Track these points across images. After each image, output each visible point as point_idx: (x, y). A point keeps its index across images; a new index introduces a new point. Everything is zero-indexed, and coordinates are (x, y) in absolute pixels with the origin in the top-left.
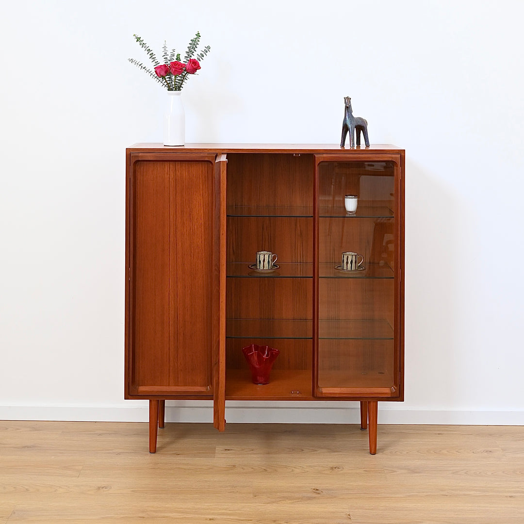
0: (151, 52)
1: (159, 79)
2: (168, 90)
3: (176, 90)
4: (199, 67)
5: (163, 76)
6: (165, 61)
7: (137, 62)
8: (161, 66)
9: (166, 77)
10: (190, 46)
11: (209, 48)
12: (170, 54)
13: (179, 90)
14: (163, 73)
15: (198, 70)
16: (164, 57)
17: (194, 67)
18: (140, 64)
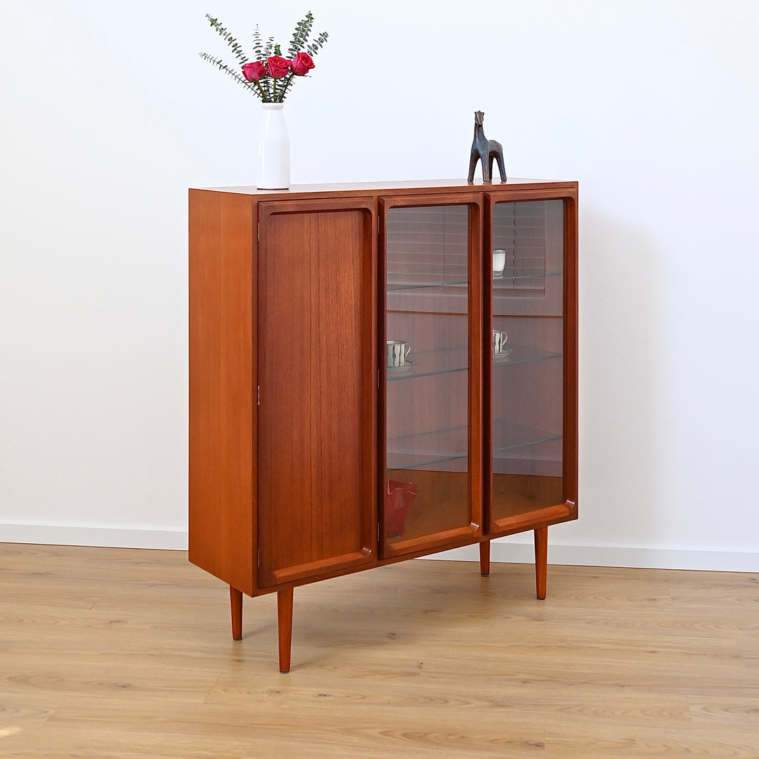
0: (234, 42)
1: (249, 84)
2: (263, 101)
3: (275, 101)
4: (312, 66)
5: (255, 80)
6: (258, 56)
7: (213, 59)
8: (252, 63)
9: (260, 81)
10: (296, 32)
11: (325, 35)
12: (265, 46)
13: (281, 101)
14: (255, 75)
15: (310, 70)
16: (256, 49)
17: (304, 65)
18: (217, 61)
